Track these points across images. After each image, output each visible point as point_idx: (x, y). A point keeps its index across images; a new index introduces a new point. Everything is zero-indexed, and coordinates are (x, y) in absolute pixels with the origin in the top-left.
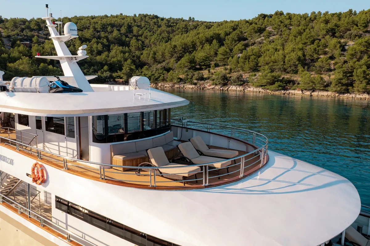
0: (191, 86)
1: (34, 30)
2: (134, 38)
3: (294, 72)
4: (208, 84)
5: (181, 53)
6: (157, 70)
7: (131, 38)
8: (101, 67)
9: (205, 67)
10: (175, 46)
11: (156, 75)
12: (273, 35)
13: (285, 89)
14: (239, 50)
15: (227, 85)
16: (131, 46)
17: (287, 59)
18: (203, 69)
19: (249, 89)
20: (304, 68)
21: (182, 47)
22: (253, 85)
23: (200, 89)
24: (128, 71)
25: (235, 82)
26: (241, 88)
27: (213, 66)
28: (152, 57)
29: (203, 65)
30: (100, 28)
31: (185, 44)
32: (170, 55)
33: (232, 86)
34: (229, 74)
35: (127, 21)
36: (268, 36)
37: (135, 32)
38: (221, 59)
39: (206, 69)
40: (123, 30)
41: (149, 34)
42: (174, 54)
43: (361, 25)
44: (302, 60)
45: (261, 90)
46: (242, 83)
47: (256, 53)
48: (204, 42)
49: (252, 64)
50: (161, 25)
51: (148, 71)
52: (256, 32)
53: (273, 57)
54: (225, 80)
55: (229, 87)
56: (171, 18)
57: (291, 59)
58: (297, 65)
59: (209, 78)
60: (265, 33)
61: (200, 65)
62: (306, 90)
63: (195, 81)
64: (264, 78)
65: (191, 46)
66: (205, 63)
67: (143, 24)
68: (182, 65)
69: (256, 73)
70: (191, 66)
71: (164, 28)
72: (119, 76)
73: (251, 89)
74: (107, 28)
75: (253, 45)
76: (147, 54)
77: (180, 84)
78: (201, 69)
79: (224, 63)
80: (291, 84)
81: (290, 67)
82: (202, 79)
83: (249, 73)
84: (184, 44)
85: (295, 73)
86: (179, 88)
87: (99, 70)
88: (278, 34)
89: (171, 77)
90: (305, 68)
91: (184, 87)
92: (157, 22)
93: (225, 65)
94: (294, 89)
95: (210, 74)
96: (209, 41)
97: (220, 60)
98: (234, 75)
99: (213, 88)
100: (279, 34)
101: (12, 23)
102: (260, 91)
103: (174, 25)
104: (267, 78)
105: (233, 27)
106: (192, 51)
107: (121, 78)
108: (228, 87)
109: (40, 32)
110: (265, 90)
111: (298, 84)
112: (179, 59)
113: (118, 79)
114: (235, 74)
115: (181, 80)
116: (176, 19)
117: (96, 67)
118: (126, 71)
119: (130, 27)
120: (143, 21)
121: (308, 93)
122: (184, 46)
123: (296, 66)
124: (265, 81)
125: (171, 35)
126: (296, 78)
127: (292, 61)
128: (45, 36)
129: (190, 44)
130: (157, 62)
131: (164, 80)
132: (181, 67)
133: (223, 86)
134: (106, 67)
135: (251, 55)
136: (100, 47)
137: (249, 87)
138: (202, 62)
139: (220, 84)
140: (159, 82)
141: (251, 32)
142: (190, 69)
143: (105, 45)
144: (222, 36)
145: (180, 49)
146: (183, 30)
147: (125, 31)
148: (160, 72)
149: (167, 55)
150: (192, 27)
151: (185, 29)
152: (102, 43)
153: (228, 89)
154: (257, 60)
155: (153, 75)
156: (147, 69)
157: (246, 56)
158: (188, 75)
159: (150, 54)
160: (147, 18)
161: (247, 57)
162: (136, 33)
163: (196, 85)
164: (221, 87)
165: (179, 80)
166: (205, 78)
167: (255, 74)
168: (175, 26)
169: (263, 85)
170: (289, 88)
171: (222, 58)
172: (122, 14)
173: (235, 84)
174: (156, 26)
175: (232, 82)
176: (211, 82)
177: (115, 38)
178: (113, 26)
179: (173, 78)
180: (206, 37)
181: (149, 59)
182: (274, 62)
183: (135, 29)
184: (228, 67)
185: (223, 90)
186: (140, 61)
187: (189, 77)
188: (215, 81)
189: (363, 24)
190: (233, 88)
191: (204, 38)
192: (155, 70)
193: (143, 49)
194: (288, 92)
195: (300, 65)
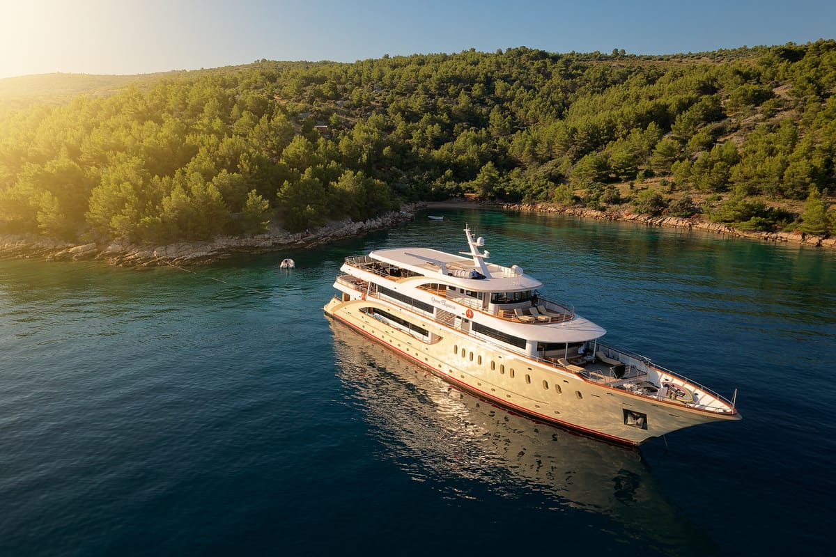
0: (595, 213)
1: (329, 98)
2: (497, 107)
3: (800, 196)
4: (626, 212)
5: (585, 144)
6: (536, 178)
7: (490, 106)
8: (440, 171)
9: (625, 177)
10: (575, 130)
11: (534, 187)
12: (785, 110)
13: (770, 229)
14: (700, 143)
15: (661, 215)
16: (491, 126)
17: (788, 171)
18: (621, 181)
19: (700, 225)
20: (821, 191)
21: (588, 133)
22: (710, 218)
23: (611, 219)
24: (487, 181)
25: (675, 210)
26: (686, 223)
27: (640, 177)
28: (529, 151)
29: (623, 174)
30: (435, 88)
31: (595, 127)
32: (562, 147)
33: (669, 218)
34: (670, 193)
35: (484, 69)
36: (773, 110)
37: (498, 92)
38: (658, 162)
39: (626, 180)
40: (477, 90)
41: (526, 95)
42: (570, 144)
44: (820, 175)
45: (723, 228)
46: (689, 212)
47: (728, 155)
48: (631, 122)
49: (716, 178)
50: (551, 73)
51: (520, 179)
52: (748, 102)
53: (759, 168)
54: (658, 207)
55: (664, 220)
56: (572, 54)
57: (798, 172)
58: (809, 184)
59: (628, 200)
60: (767, 105)
61: (615, 172)
62: (811, 233)
63: (604, 205)
64: (730, 208)
65: (605, 131)
66: (626, 171)
67: (515, 72)
68: (583, 172)
69: (721, 194)
70: (599, 174)
71: (556, 79)
72: (470, 188)
73: (705, 226)
74: (448, 87)
75: (734, 132)
76: (520, 144)
77: (575, 208)
78: (618, 180)
79: (663, 170)
80: (783, 222)
81: (793, 187)
82: (617, 200)
83: (709, 193)
84: (592, 127)
85: (801, 199)
86: (573, 215)
87: (438, 177)
88: (796, 108)
89: (560, 195)
90: (824, 192)
91: (581, 213)
92: (543, 66)
93: (664, 174)
94: (789, 231)
95: (633, 191)
96: (642, 121)
97: (656, 165)
98: (679, 196)
99: (634, 219)
100: (799, 107)
101: (295, 88)
102: (720, 231)
103: (577, 74)
104: (736, 207)
105: (704, 83)
106: (606, 139)
107: (473, 192)
108: (662, 219)
109: (338, 102)
110: (730, 230)
111: (801, 221)
112: (579, 155)
113: (468, 193)
114: (680, 193)
115: (577, 199)
116: (585, 55)
117: (432, 172)
118: (484, 181)
119: (489, 82)
120: (515, 66)
121: (815, 240)
122: (590, 131)
123: (805, 186)
124: (732, 213)
125: (571, 97)
126: (801, 208)
127: (799, 177)
128: (346, 110)
129: (603, 127)
130: (536, 159)
131: (547, 199)
132: (580, 176)
133: (654, 216)
134: (449, 172)
135: (718, 161)
136: (436, 129)
137: (702, 222)
138: (620, 169)
139: (647, 212)
140: (538, 201)
142: (595, 180)
143: (446, 124)
144: (672, 109)
145: (583, 136)
146: (597, 84)
147: (480, 93)
148: (541, 183)
149: (557, 148)
150: (616, 77)
151: (600, 81)
152: (440, 122)
153: (660, 223)
154: (728, 171)
155: (529, 187)
156: (519, 176)
157: (706, 162)
158: (591, 192)
159: (525, 144)
160: (524, 57)
161: (709, 164)
162: (501, 94)
163: (604, 211)
164: (649, 218)
165: (574, 201)
166: (622, 200)
167: (720, 197)
168: (579, 75)
169: (727, 220)
170: (778, 227)
171: (660, 161)
172: (474, 50)
173: (675, 214)
174: (541, 76)
175: (671, 210)
176: (633, 208)
177: (461, 111)
178: (457, 80)
179: (564, 198)
180: (636, 114)
181: (524, 154)
182: (760, 177)
183: (499, 86)
184: (670, 179)
185: (651, 223)
186: (506, 157)
187: (594, 195)
188: (638, 207)
190: (671, 221)
191: (632, 116)
192: (532, 178)
193: (513, 132)
194: (774, 235)
195: (813, 184)
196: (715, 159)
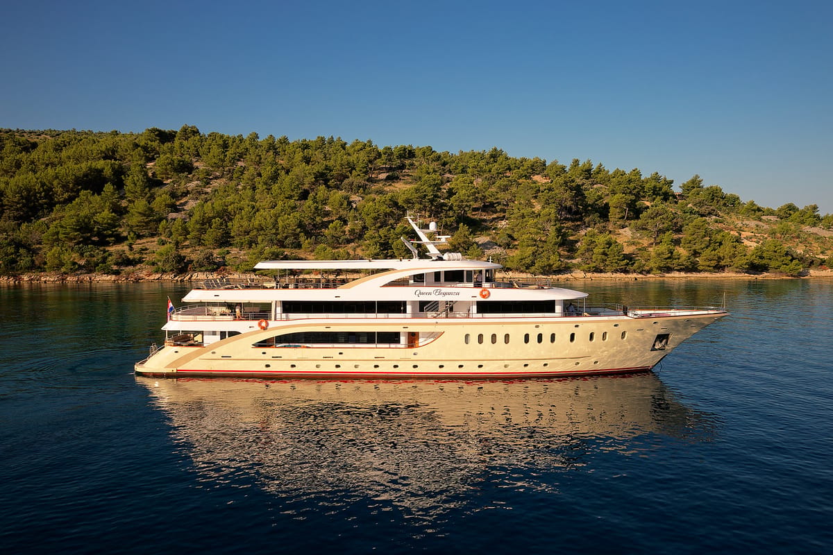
3: (294, 245)
4: (144, 272)
9: (113, 239)
14: (166, 205)
15: (186, 272)
17: (280, 224)
18: (110, 243)
20: (309, 239)
21: (22, 196)
22: (236, 270)
25: (201, 266)
26: (215, 276)
27: (132, 238)
29: (110, 236)
31: (28, 190)
33: (196, 274)
36: (206, 178)
39: (116, 242)
43: (361, 170)
46: (215, 267)
48: (71, 185)
49: (218, 233)
55: (192, 276)
58: (299, 234)
59: (139, 261)
61: (98, 235)
63: (115, 268)
65: (43, 194)
66: (113, 232)
68: (62, 235)
70: (84, 238)
73: (235, 276)
77: (77, 275)
79: (150, 231)
81: (288, 237)
82: (127, 262)
84: (26, 189)
85: (296, 247)
86: (81, 282)
88: (224, 177)
91: (90, 279)
93: (153, 235)
95: (134, 252)
97: (137, 226)
99: (158, 279)
108: (189, 275)
122: (24, 194)
123: (296, 236)
127: (290, 228)
129: (39, 190)
131: (32, 268)
133: (179, 274)
137: (230, 274)
138: (106, 230)
139: (172, 270)
140: (19, 272)
141: (166, 170)
142: (81, 243)
145: (16, 200)
153: (190, 279)
154: (227, 226)
163: (119, 275)
164: (175, 276)
166: (131, 260)
167: (228, 251)
171: (142, 222)
173: (203, 269)
175: (196, 266)
176: (150, 268)
185: (182, 281)
187: (95, 259)
188: (156, 266)
189: (363, 168)
190: (199, 275)
195: (303, 234)
196: (211, 215)
